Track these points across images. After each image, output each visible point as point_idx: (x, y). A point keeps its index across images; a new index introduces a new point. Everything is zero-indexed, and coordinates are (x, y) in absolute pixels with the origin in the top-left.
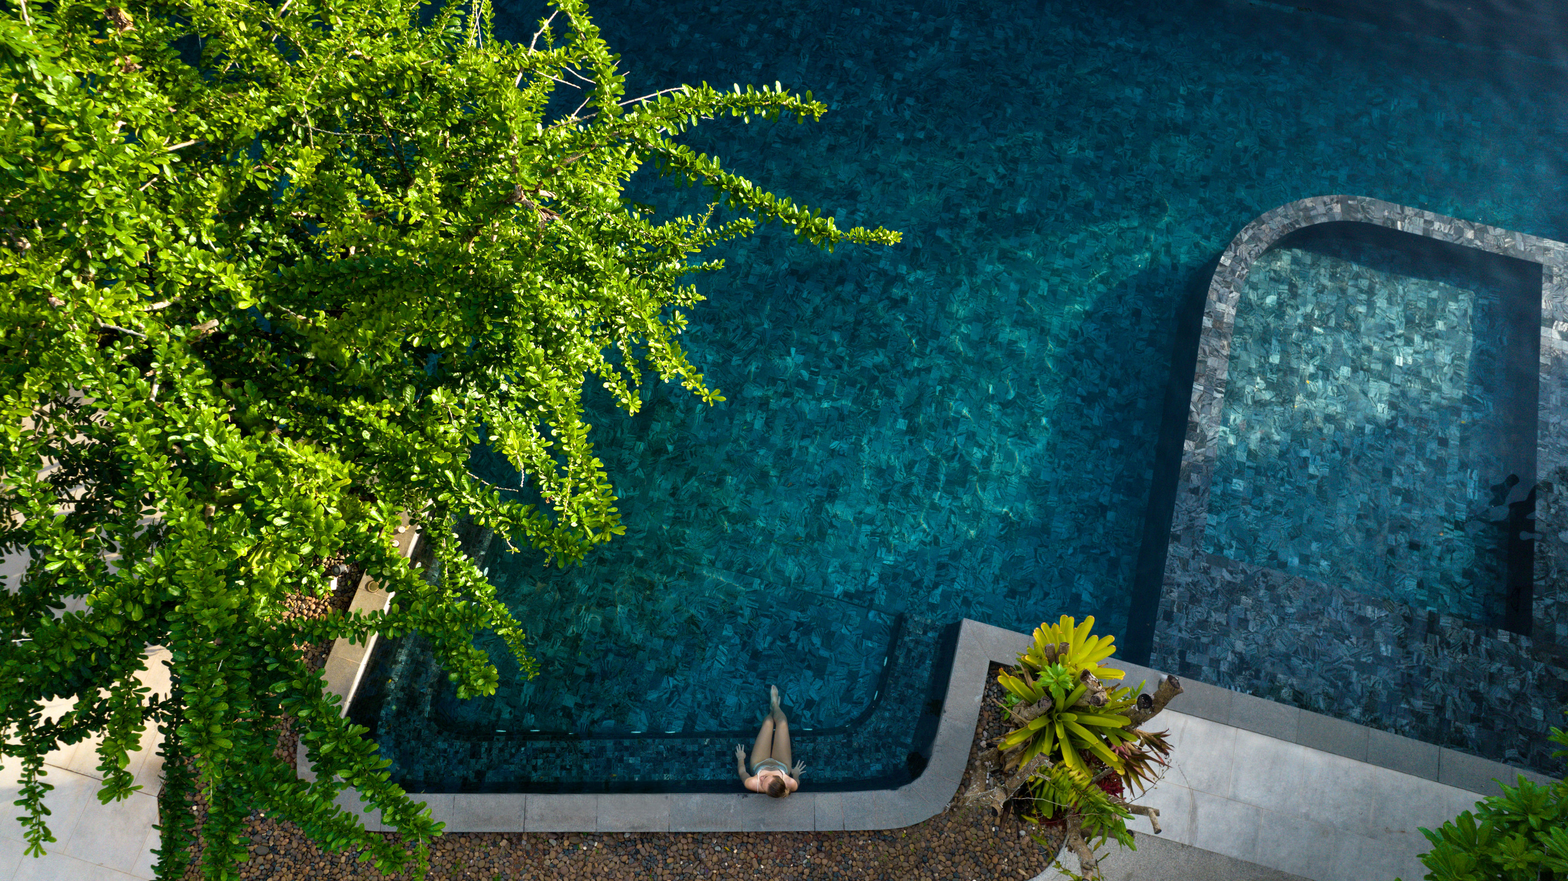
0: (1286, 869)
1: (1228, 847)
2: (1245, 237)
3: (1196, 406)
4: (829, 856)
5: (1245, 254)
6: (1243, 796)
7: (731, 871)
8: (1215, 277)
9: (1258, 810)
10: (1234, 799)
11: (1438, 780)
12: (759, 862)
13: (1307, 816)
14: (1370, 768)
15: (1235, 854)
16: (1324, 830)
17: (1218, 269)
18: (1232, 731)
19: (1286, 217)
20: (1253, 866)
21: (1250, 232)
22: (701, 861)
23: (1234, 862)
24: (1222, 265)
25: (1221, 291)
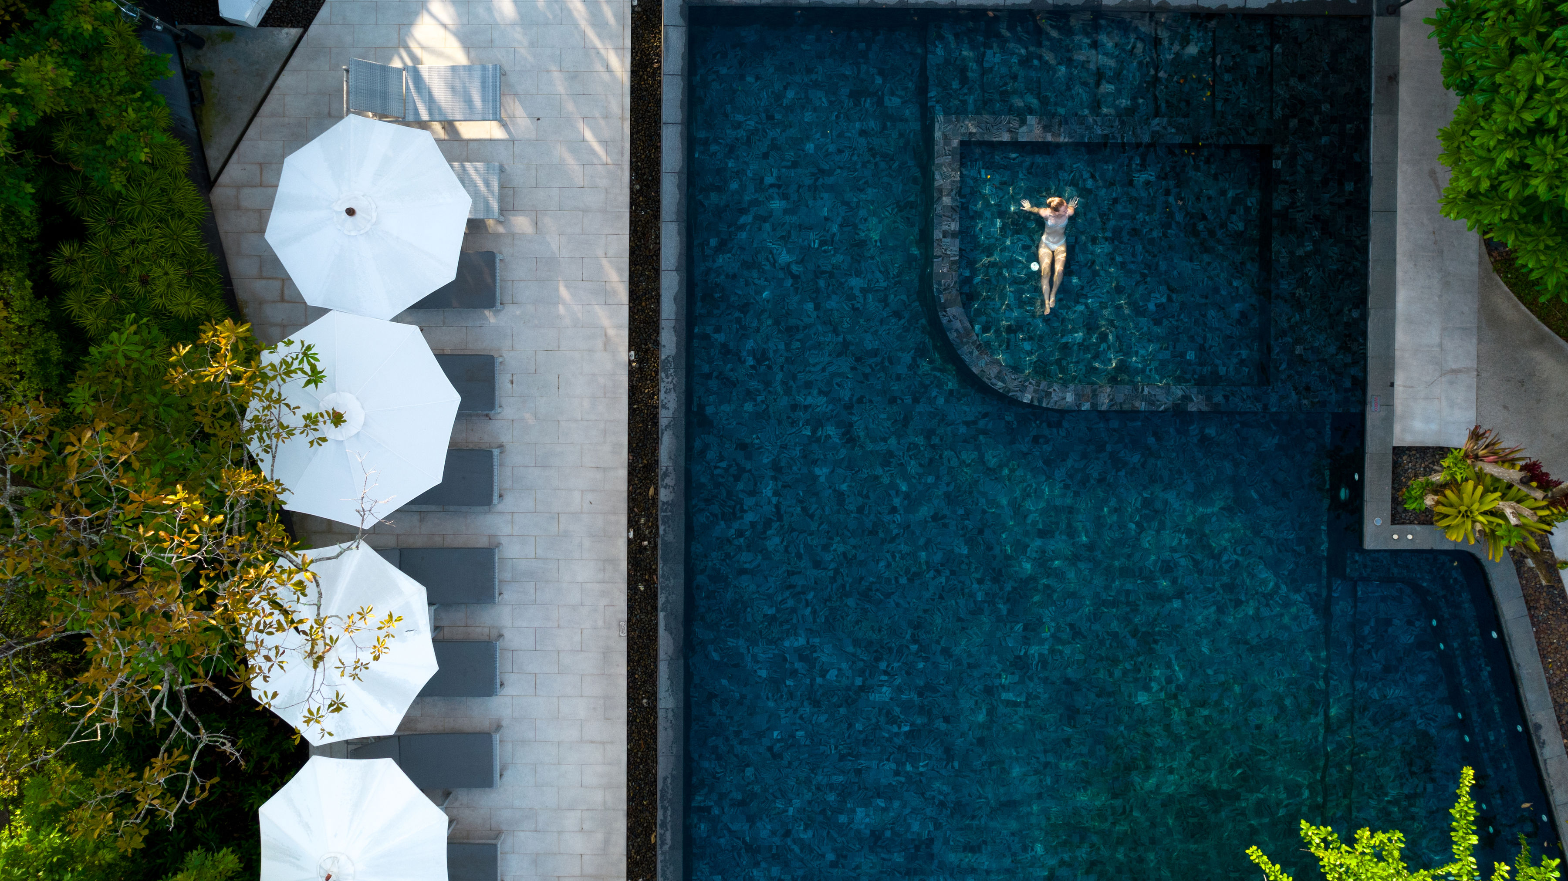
0: (1476, 306)
1: (1472, 346)
2: (1000, 384)
3: (1160, 406)
5: (1016, 383)
6: (1437, 340)
8: (1044, 405)
9: (1444, 329)
10: (1441, 345)
11: (1396, 212)
13: (1440, 296)
14: (1399, 257)
15: (1475, 341)
16: (1446, 284)
17: (1036, 403)
18: (1398, 353)
20: (1479, 328)
21: (994, 381)
22: (1561, 680)
23: (1480, 341)
24: (1032, 401)
25: (1055, 398)
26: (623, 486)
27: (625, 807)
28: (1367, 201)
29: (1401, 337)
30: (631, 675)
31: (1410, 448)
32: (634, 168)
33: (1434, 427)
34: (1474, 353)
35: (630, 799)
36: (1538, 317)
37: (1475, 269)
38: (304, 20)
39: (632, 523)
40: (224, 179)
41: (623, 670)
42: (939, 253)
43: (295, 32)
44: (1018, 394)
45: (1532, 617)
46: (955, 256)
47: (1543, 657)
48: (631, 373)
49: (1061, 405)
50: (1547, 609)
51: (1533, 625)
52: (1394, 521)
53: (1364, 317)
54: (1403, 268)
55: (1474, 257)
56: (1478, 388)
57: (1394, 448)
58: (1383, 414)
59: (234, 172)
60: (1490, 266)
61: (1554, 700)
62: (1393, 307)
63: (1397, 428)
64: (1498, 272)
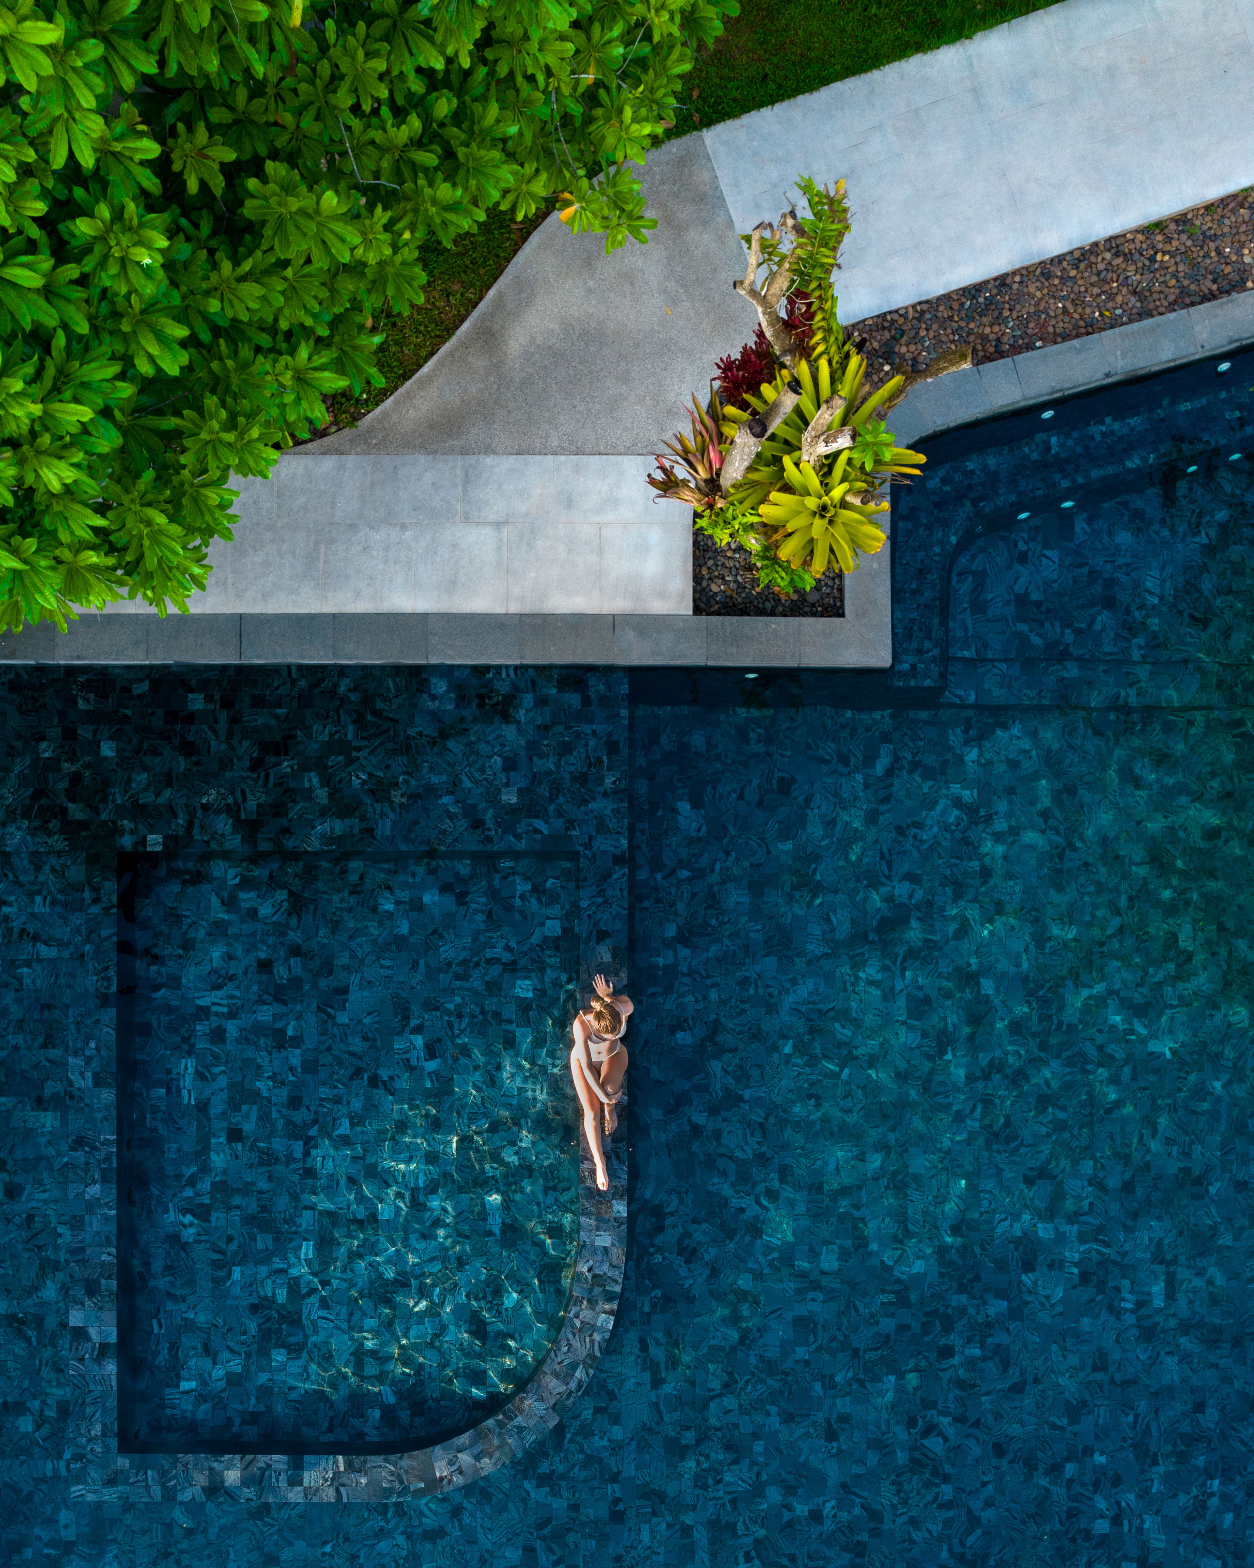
0: (423, 459)
1: (499, 466)
2: (579, 1374)
4: (984, 338)
5: (576, 1343)
6: (488, 532)
7: (1096, 291)
8: (618, 1289)
9: (467, 518)
10: (498, 525)
11: (241, 615)
12: (1065, 310)
13: (404, 527)
14: (328, 608)
15: (489, 460)
16: (382, 517)
17: (615, 1304)
18: (514, 608)
19: (520, 1429)
20: (465, 451)
21: (573, 1385)
22: (1135, 293)
23: (489, 450)
24: (610, 1313)
25: (605, 1268)
28: (224, 668)
31: (697, 579)
33: (655, 536)
34: (511, 461)
36: (443, 340)
37: (350, 460)
42: (331, 1492)
44: (597, 1337)
45: (1015, 351)
46: (336, 1462)
47: (1091, 328)
49: (618, 1254)
50: (999, 320)
51: (1030, 347)
52: (837, 609)
53: (446, 672)
54: (351, 603)
55: (329, 463)
56: (579, 452)
57: (698, 610)
58: (631, 634)
60: (347, 433)
61: (1172, 307)
62: (424, 618)
63: (658, 607)
64: (356, 418)
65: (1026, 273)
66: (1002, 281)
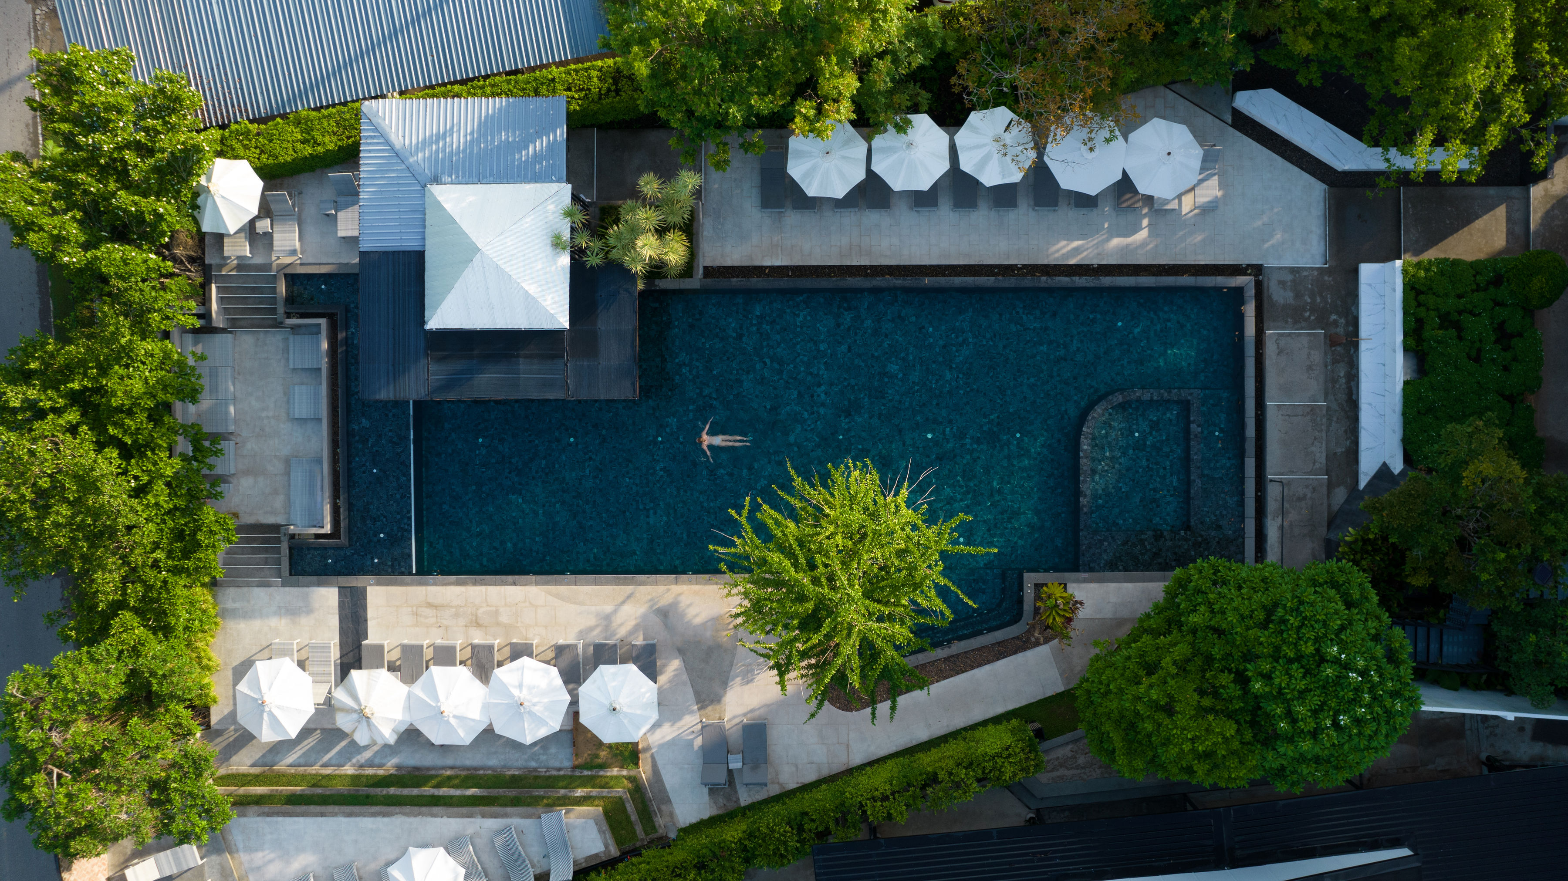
4: (1002, 646)
6: (1111, 600)
7: (977, 657)
9: (1116, 603)
13: (1128, 601)
14: (1144, 584)
15: (1111, 616)
18: (1107, 583)
20: (1116, 618)
22: (968, 657)
23: (1111, 618)
26: (1040, 262)
27: (902, 263)
29: (1113, 585)
30: (959, 266)
32: (1174, 265)
34: (1107, 616)
35: (905, 266)
38: (1234, 125)
39: (1024, 266)
40: (1168, 91)
41: (961, 263)
43: (1230, 121)
44: (1086, 426)
45: (995, 643)
47: (978, 649)
48: (1088, 265)
50: (999, 650)
51: (992, 644)
52: (1036, 585)
53: (1120, 571)
54: (1140, 585)
57: (1065, 583)
58: (1081, 578)
59: (1171, 95)
62: (1124, 581)
63: (1074, 585)
65: (993, 661)
66: (998, 659)
